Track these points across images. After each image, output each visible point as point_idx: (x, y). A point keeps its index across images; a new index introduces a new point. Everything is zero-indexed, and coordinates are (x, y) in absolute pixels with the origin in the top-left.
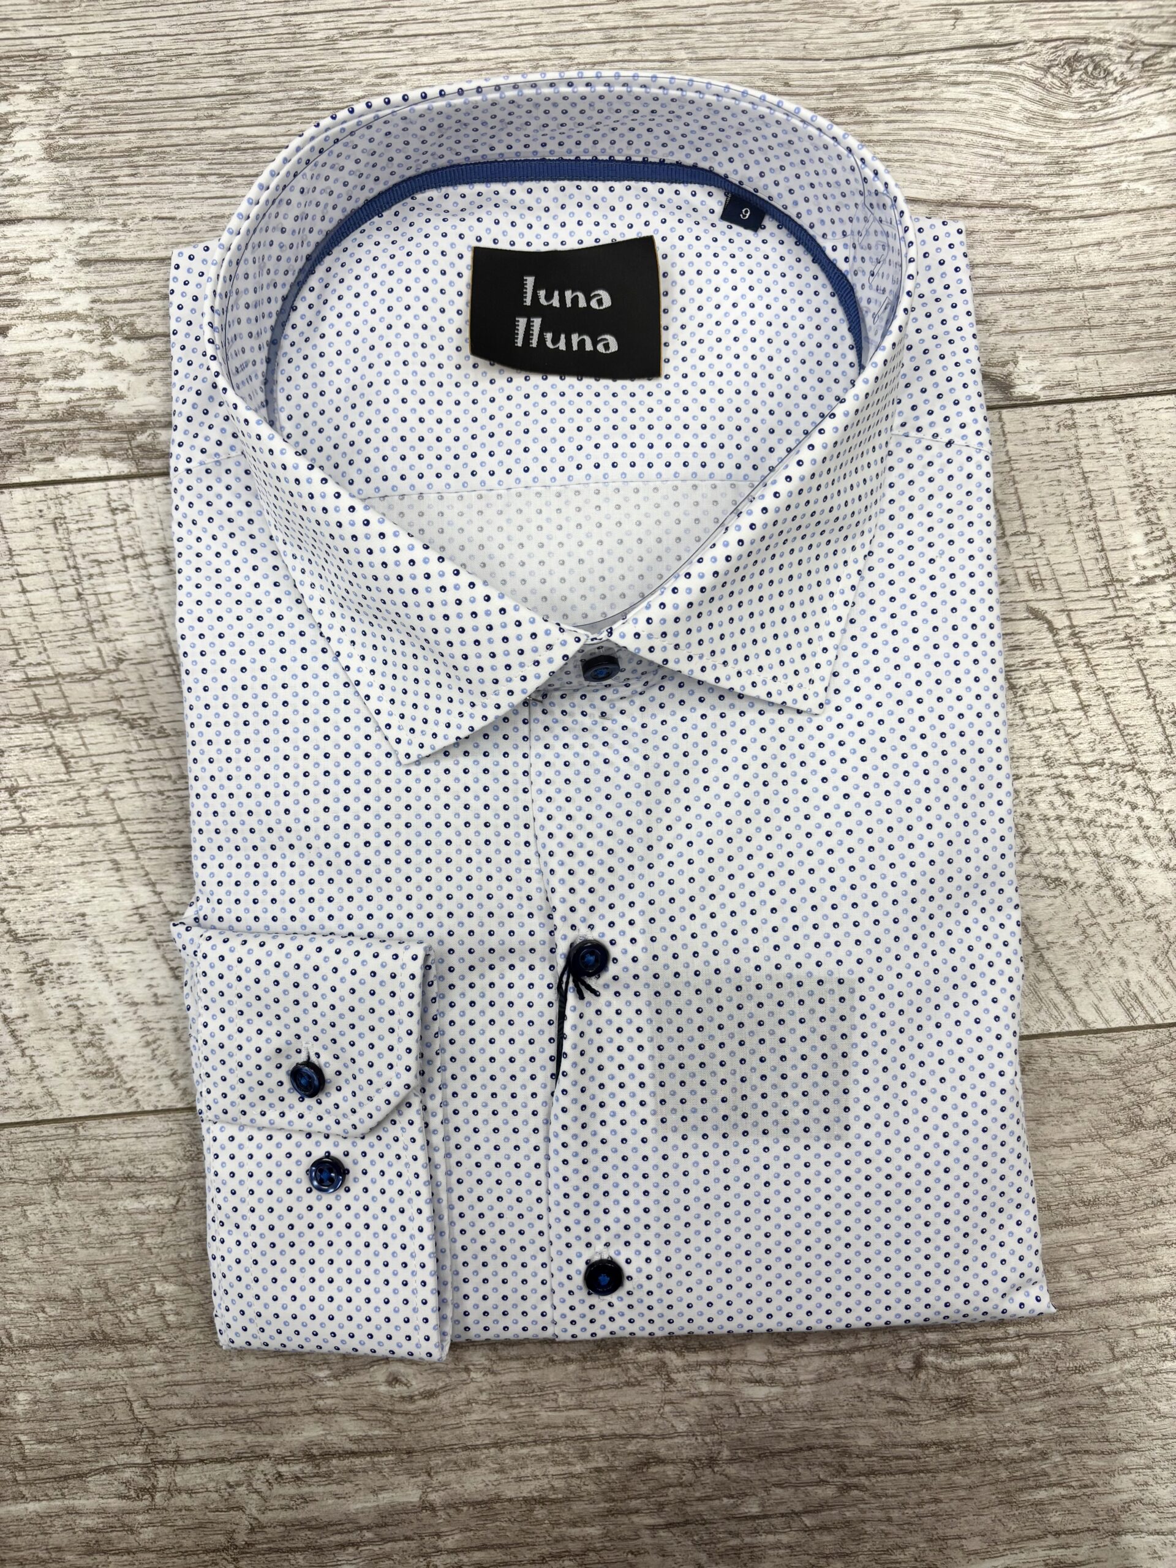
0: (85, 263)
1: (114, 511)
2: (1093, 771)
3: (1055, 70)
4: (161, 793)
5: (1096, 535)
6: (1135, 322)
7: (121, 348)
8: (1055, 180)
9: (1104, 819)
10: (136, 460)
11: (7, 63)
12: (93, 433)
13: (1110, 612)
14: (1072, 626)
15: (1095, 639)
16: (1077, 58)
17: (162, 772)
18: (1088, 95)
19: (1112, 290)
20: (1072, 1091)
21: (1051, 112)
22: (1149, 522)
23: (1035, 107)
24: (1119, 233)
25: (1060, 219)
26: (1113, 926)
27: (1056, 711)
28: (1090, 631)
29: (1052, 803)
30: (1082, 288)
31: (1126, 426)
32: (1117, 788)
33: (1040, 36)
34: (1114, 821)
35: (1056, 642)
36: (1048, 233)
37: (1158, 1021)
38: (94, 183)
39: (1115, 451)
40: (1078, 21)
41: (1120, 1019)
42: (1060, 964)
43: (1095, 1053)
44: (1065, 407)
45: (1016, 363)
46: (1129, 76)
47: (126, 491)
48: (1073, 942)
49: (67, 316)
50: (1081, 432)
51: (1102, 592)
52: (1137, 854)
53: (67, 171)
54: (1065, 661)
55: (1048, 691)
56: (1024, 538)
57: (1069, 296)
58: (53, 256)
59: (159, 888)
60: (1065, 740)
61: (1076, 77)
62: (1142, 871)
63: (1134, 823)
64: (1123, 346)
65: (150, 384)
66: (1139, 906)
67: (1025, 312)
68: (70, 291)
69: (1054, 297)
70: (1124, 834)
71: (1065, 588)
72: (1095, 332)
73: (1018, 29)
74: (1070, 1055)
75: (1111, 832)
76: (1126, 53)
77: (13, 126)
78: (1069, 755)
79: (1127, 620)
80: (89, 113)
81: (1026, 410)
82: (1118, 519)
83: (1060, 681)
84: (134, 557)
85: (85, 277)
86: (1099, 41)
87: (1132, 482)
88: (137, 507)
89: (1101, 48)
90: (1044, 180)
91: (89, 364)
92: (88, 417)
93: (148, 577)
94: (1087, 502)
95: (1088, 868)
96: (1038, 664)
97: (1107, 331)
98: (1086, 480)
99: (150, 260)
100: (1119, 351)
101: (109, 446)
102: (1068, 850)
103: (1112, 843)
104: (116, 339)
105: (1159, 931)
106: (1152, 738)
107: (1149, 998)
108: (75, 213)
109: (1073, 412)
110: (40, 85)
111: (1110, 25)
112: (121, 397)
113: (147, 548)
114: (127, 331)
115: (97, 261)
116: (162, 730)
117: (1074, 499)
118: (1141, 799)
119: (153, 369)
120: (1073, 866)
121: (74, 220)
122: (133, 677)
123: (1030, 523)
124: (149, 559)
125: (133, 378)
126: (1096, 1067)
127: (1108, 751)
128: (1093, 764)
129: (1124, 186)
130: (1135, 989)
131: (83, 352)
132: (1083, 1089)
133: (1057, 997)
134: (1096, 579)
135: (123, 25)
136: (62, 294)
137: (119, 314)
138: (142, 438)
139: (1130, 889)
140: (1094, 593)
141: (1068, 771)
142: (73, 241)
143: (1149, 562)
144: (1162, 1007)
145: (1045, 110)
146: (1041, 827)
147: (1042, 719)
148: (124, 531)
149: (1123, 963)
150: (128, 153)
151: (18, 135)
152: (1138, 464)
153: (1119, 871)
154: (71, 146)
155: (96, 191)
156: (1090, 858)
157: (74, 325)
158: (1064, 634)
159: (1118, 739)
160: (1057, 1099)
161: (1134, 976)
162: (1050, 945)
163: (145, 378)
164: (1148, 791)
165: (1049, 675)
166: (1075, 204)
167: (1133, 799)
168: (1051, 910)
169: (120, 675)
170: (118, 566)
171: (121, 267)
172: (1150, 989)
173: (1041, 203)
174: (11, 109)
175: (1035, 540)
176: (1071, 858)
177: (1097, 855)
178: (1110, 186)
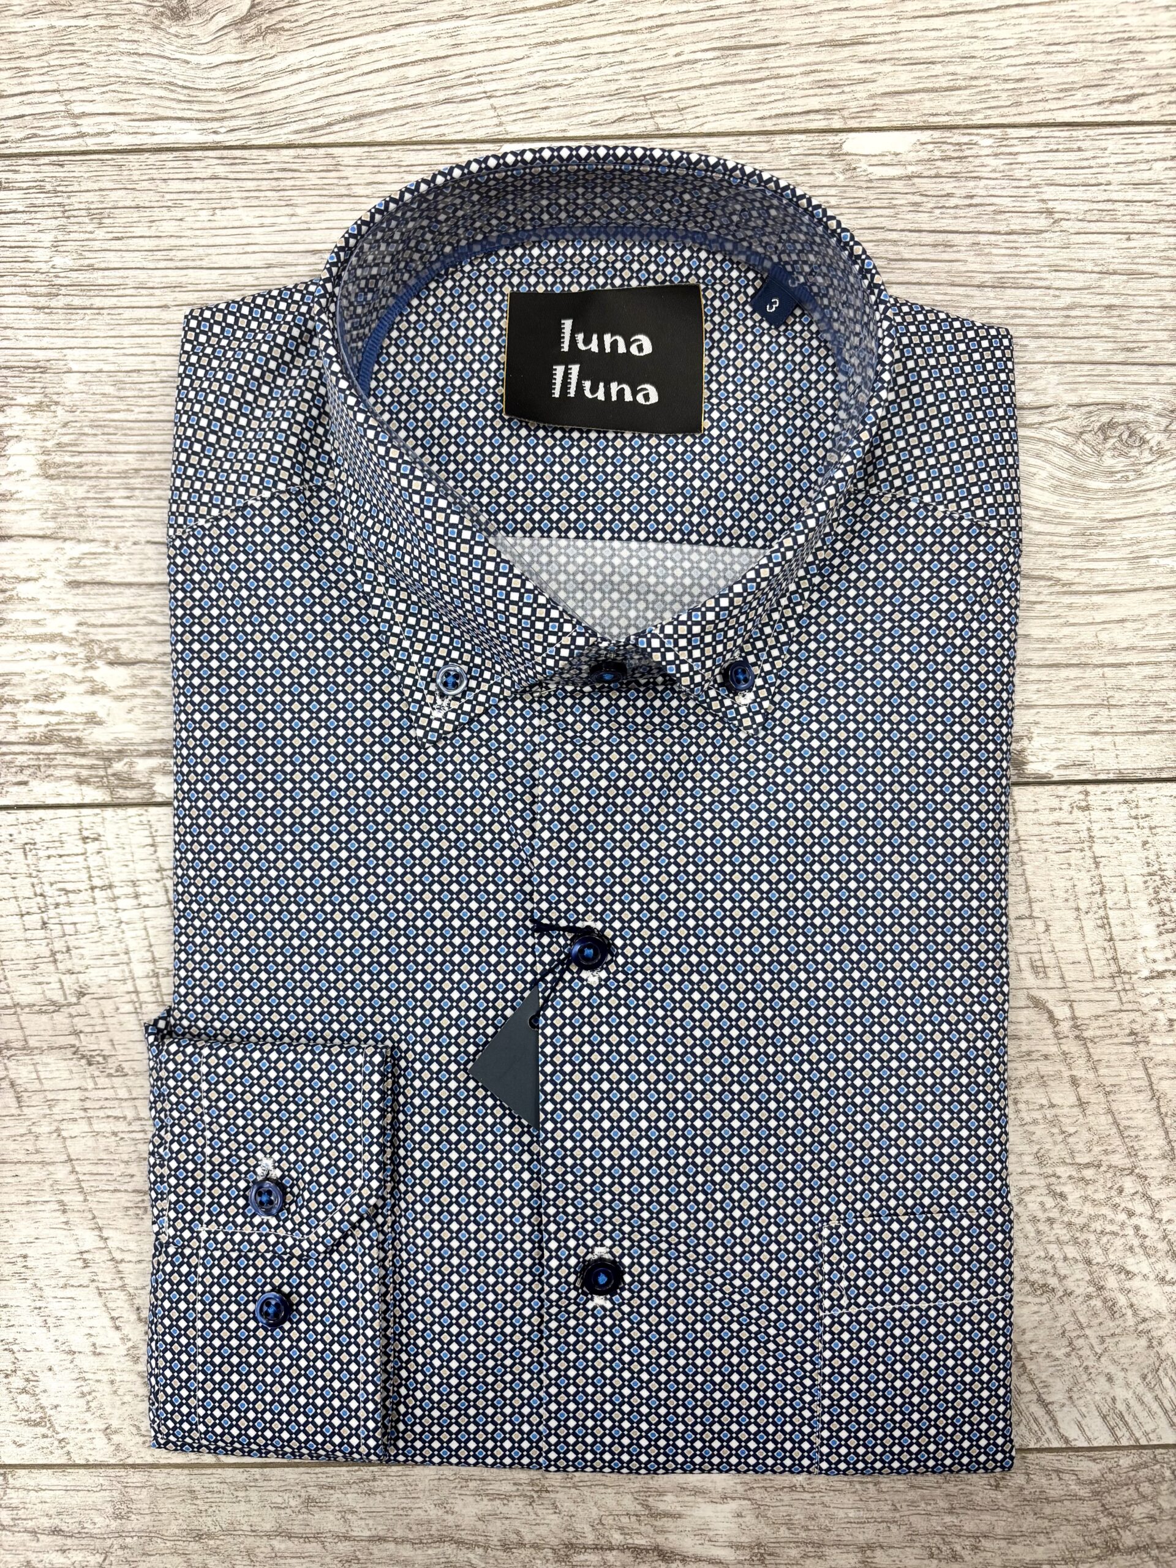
0: (75, 584)
1: (85, 839)
2: (1089, 1173)
3: (1086, 436)
4: (115, 1134)
5: (1105, 924)
6: (1157, 704)
7: (105, 674)
8: (1080, 552)
9: (1097, 1225)
10: (111, 789)
11: (5, 372)
12: (70, 759)
13: (1115, 1005)
14: (1074, 1018)
15: (1099, 1033)
16: (1111, 425)
17: (117, 1113)
18: (1120, 463)
19: (1134, 669)
20: (1048, 1510)
21: (1079, 481)
22: (1162, 913)
23: (1064, 475)
24: (1144, 611)
25: (1084, 593)
26: (1102, 1340)
27: (1052, 1106)
28: (1095, 1024)
29: (1042, 1204)
30: (1102, 666)
31: (1141, 812)
32: (1113, 1193)
33: (1075, 400)
34: (1109, 1228)
35: (1056, 1034)
36: (1070, 606)
37: (1143, 1442)
38: (89, 503)
39: (1130, 838)
40: (1115, 386)
41: (1103, 1438)
42: (1044, 1376)
43: (1074, 1473)
44: (1079, 788)
45: (1030, 739)
46: (1167, 446)
47: (98, 819)
48: (1059, 1353)
49: (51, 638)
50: (1095, 815)
51: (1107, 983)
52: (1131, 1264)
53: (61, 490)
54: (1064, 1053)
55: (1044, 1085)
56: (1028, 922)
57: (1089, 673)
58: (42, 575)
59: (105, 1234)
60: (1060, 1138)
61: (1108, 445)
62: (1136, 1283)
63: (1130, 1231)
64: (1142, 728)
65: (130, 711)
66: (1131, 1321)
67: (1043, 686)
68: (56, 612)
69: (1072, 673)
70: (1118, 1242)
71: (1070, 975)
72: (1114, 712)
73: (1051, 391)
74: (1046, 1472)
75: (1104, 1240)
76: (1164, 422)
77: (8, 439)
78: (1064, 1154)
79: (1132, 1015)
80: (87, 430)
81: (1039, 789)
82: (1129, 907)
83: (1058, 1075)
84: (102, 888)
85: (73, 599)
86: (1136, 408)
87: (1146, 870)
88: (109, 839)
89: (1139, 415)
90: (1069, 552)
91: (70, 688)
92: (66, 741)
93: (116, 910)
94: (1097, 888)
95: (1078, 1276)
96: (1035, 1056)
97: (1127, 711)
98: (1097, 865)
99: (139, 585)
100: (1138, 733)
101: (85, 773)
102: (1058, 1255)
103: (1106, 1251)
104: (100, 663)
105: (1150, 1346)
106: (1154, 1143)
107: (1135, 1417)
108: (67, 532)
109: (1087, 793)
110: (39, 398)
111: (1150, 391)
112: (100, 723)
113: (116, 880)
114: (111, 656)
115: (86, 583)
116: (120, 1069)
117: (1084, 884)
118: (1140, 1207)
119: (134, 695)
120: (1063, 1272)
121: (65, 540)
122: (94, 1012)
123: (1036, 907)
124: (117, 891)
125: (115, 705)
126: (1074, 1487)
127: (1106, 1152)
128: (1087, 1166)
129: (1152, 561)
130: (1121, 1407)
131: (65, 676)
132: (1059, 1509)
133: (1038, 1411)
134: (1102, 968)
135: (126, 341)
136: (48, 615)
137: (104, 638)
138: (118, 766)
139: (1122, 1301)
140: (1100, 984)
141: (1061, 1171)
142: (64, 561)
143: (1160, 956)
144: (1148, 1427)
145: (1074, 479)
146: (1030, 1229)
147: (1037, 1115)
148: (94, 861)
149: (1110, 1379)
150: (124, 475)
151: (12, 448)
152: (1152, 851)
153: (1112, 1281)
154: (66, 464)
155: (90, 511)
156: (1081, 1265)
157: (59, 647)
158: (1065, 1027)
159: (1117, 1141)
160: (1030, 1518)
161: (1121, 1393)
162: (1033, 1355)
163: (127, 704)
164: (1147, 1197)
165: (1046, 1068)
166: (1100, 579)
167: (1130, 1205)
168: (1036, 1317)
169: (80, 1009)
170: (86, 896)
171: (110, 590)
172: (1136, 1407)
173: (1064, 576)
174: (8, 421)
175: (1040, 927)
176: (1060, 1264)
177: (1088, 1262)
178: (1138, 560)
